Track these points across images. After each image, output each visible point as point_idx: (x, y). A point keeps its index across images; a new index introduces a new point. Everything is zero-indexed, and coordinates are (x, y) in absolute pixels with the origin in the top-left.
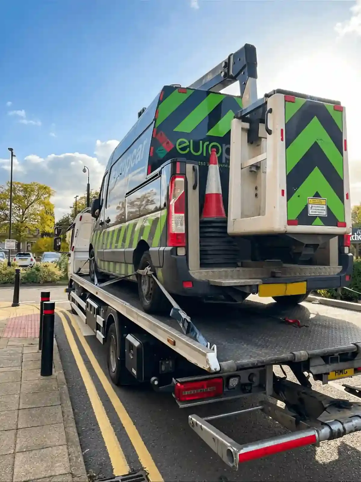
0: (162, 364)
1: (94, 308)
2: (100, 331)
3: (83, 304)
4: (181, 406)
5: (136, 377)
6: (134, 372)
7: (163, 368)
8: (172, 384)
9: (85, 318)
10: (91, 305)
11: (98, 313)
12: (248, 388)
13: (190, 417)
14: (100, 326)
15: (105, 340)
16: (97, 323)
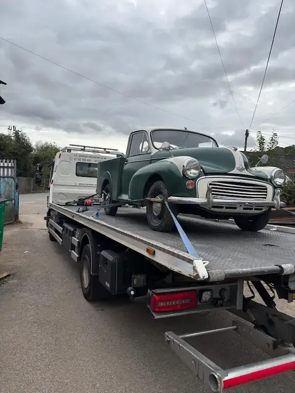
0: (134, 278)
1: (70, 231)
2: (75, 251)
3: (60, 229)
4: (157, 317)
5: (109, 290)
6: (108, 285)
8: (147, 296)
9: (62, 240)
10: (67, 229)
11: (74, 235)
12: (220, 302)
13: (167, 333)
14: (75, 246)
15: (79, 259)
16: (72, 244)
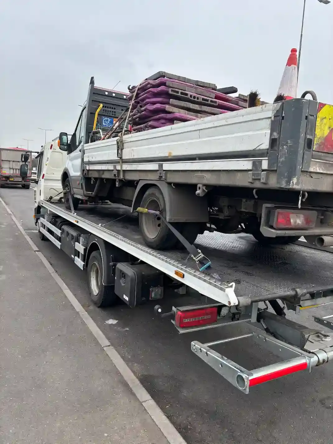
0: (152, 292)
1: (72, 235)
2: (79, 257)
3: (58, 232)
4: (182, 331)
5: (128, 303)
6: (126, 298)
7: (153, 295)
8: (172, 312)
9: (60, 244)
10: (68, 232)
11: (77, 241)
12: (237, 316)
13: (193, 343)
14: (79, 252)
15: (86, 266)
16: (76, 250)
